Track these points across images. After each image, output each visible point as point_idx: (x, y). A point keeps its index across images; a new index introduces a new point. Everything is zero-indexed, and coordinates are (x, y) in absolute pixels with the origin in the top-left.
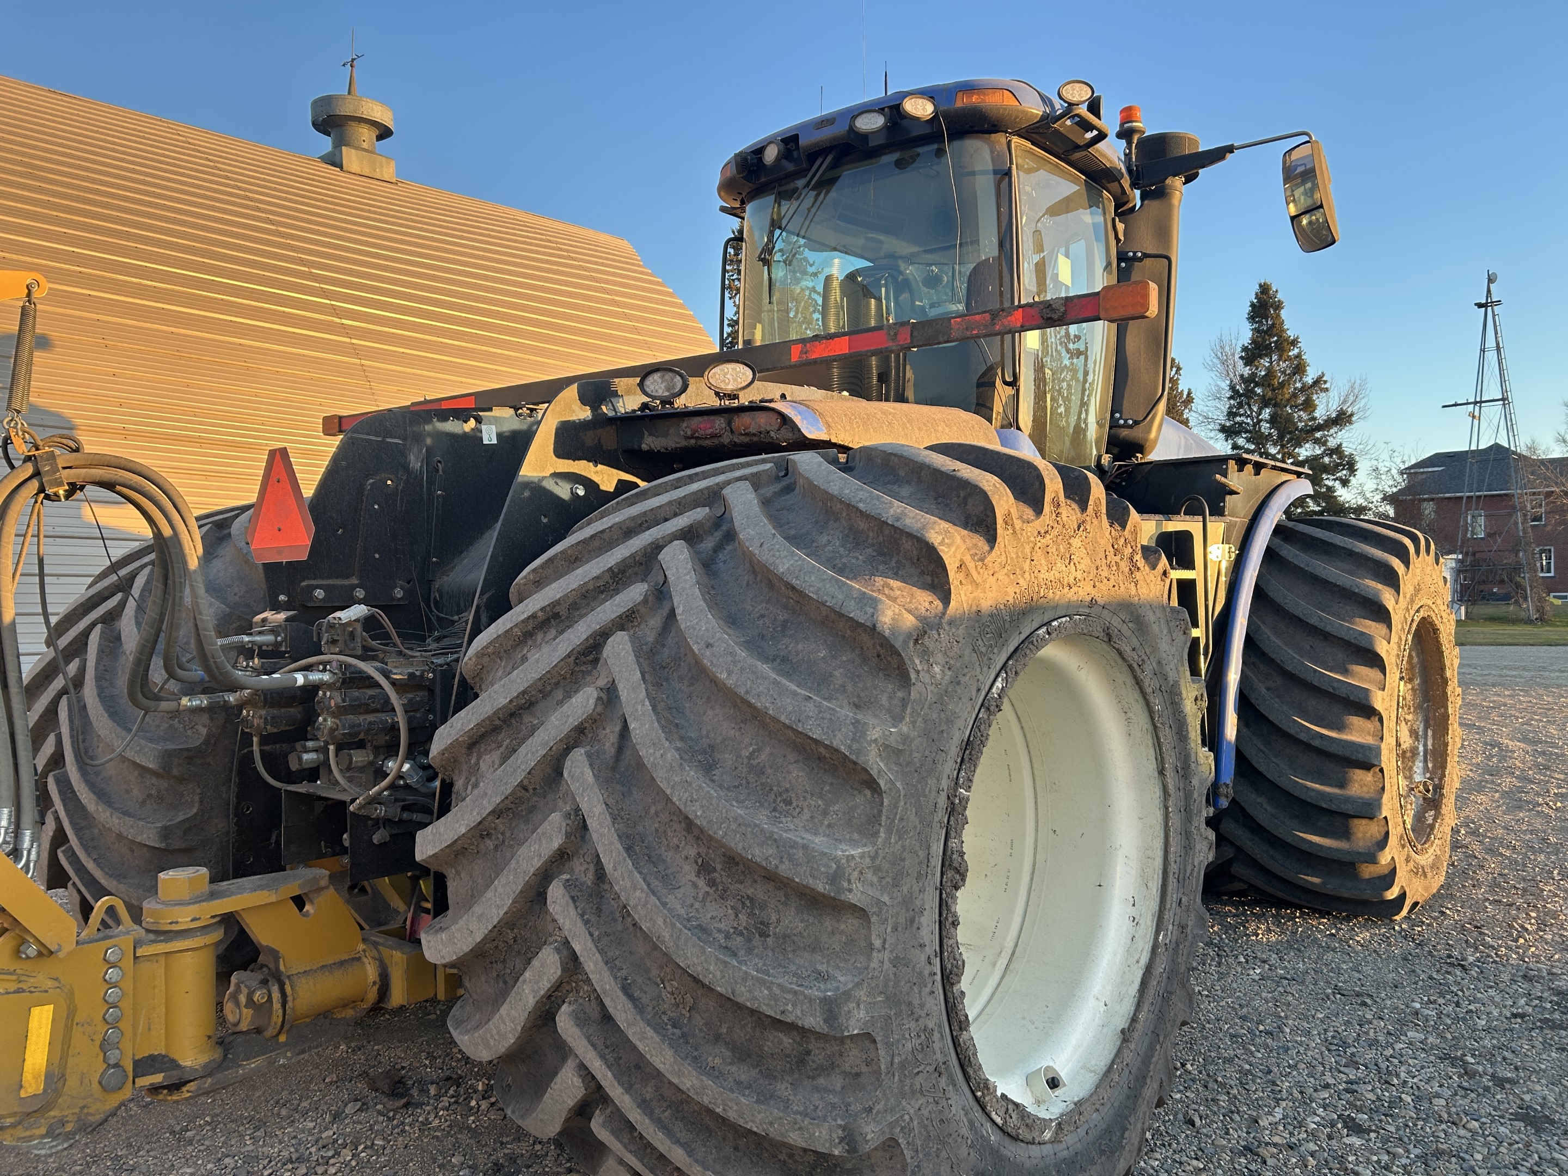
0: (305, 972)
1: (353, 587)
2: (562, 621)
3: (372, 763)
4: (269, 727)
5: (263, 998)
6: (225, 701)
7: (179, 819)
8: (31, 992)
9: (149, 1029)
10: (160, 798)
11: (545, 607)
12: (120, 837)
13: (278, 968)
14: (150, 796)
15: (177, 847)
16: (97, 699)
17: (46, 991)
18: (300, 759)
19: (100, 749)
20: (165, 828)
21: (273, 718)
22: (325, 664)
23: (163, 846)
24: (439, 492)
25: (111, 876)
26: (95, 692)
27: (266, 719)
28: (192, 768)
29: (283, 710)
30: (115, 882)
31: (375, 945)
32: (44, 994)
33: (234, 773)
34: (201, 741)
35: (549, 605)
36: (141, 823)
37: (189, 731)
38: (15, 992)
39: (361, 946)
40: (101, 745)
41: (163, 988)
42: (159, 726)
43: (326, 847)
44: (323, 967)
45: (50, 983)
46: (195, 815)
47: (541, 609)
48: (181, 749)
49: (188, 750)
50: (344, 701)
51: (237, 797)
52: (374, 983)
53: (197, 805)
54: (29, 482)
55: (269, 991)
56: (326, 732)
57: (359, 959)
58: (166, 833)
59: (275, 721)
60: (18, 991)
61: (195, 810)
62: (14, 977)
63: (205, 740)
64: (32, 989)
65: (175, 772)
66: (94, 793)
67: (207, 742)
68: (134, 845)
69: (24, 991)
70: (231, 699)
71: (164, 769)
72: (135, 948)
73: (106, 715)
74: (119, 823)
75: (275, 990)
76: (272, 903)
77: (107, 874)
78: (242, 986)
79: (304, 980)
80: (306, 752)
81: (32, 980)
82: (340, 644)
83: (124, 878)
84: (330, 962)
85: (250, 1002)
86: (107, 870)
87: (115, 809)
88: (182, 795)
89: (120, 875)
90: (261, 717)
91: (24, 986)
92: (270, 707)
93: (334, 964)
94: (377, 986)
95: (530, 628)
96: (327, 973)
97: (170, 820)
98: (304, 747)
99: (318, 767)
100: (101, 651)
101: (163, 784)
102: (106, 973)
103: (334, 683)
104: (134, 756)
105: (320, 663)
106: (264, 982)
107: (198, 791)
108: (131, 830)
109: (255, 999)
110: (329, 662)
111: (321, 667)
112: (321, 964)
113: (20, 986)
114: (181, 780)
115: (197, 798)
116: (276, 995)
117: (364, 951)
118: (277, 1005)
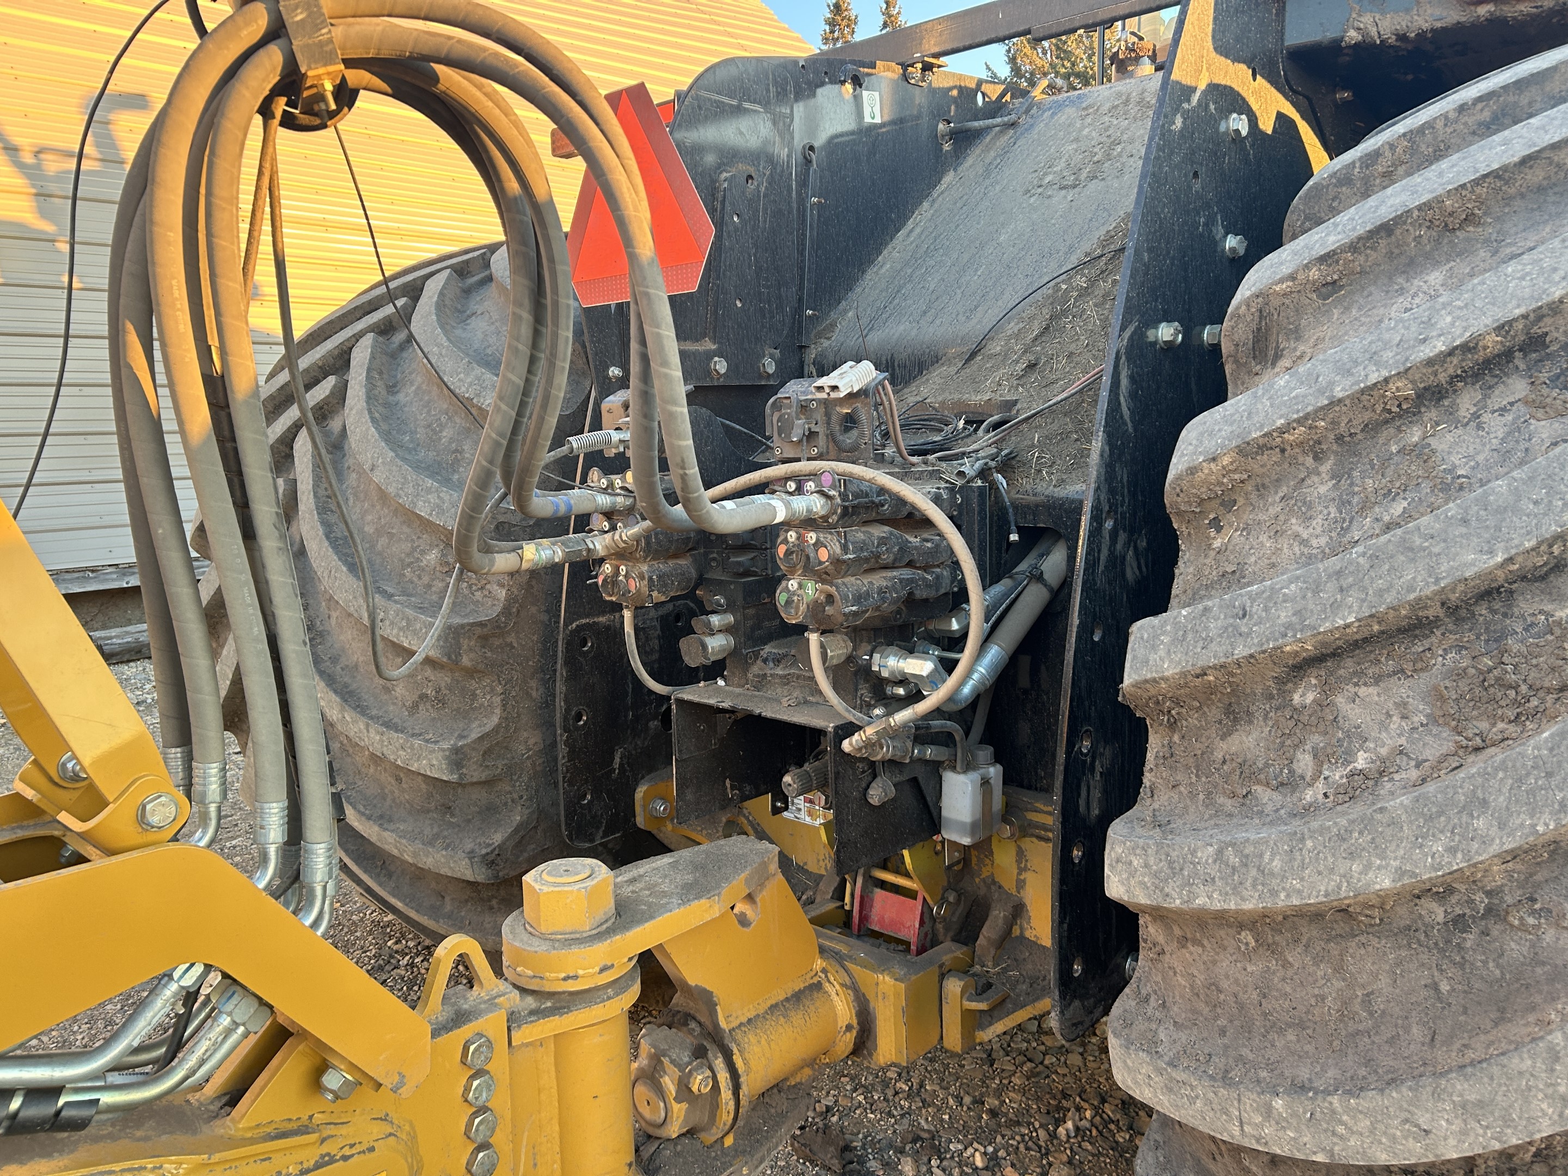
0: (750, 1020)
1: (709, 356)
2: (1549, 356)
3: (850, 659)
4: (655, 594)
5: (706, 1086)
6: (589, 550)
7: (474, 735)
8: (345, 1158)
9: (535, 1165)
10: (440, 701)
11: (1510, 323)
12: (376, 759)
13: (716, 1025)
14: (424, 697)
15: (475, 780)
16: (326, 544)
17: (372, 1149)
18: (704, 646)
19: (333, 621)
20: (456, 751)
21: (659, 577)
22: (800, 480)
23: (454, 778)
24: (815, 200)
25: (369, 818)
26: (321, 532)
27: (650, 579)
28: (489, 654)
29: (671, 563)
30: (376, 828)
31: (839, 958)
32: (369, 1156)
33: (560, 662)
34: (498, 609)
35: (1525, 317)
36: (417, 742)
37: (478, 594)
38: (318, 1166)
39: (819, 963)
40: (334, 615)
41: (554, 1091)
42: (429, 586)
43: (732, 788)
44: (774, 1007)
45: (379, 1129)
46: (496, 730)
47: (1499, 329)
48: (472, 625)
49: (481, 624)
50: (845, 548)
51: (566, 701)
52: (849, 1028)
53: (498, 711)
54: (262, 53)
55: (711, 1069)
56: (803, 608)
57: (818, 986)
58: (457, 758)
59: (662, 582)
60: (325, 1161)
61: (495, 720)
62: (313, 1137)
63: (505, 608)
64: (347, 1152)
65: (466, 661)
66: (335, 692)
67: (506, 611)
68: (400, 773)
69: (332, 1161)
70: (598, 547)
71: (449, 658)
72: (509, 1029)
73: (344, 569)
74: (382, 741)
75: (719, 1064)
76: (714, 920)
77: (363, 814)
78: (666, 1060)
79: (752, 1038)
80: (712, 633)
81: (343, 1130)
82: (822, 440)
83: (390, 820)
84: (782, 997)
85: (684, 1090)
86: (362, 809)
87: (372, 718)
88: (474, 695)
89: (381, 817)
90: (642, 577)
91: (330, 1148)
92: (653, 559)
93: (787, 999)
94: (854, 1033)
95: (1443, 378)
96: (782, 1020)
97: (461, 737)
98: (708, 625)
99: (725, 659)
100: (318, 466)
101: (444, 679)
102: (467, 1089)
103: (825, 518)
104: (398, 636)
105: (787, 479)
106: (700, 1053)
107: (499, 689)
108: (401, 753)
109: (695, 1089)
110: (813, 475)
111: (792, 486)
112: (769, 1003)
113: (325, 1149)
114: (471, 673)
115: (497, 700)
116: (723, 1076)
117: (824, 971)
118: (726, 1094)
